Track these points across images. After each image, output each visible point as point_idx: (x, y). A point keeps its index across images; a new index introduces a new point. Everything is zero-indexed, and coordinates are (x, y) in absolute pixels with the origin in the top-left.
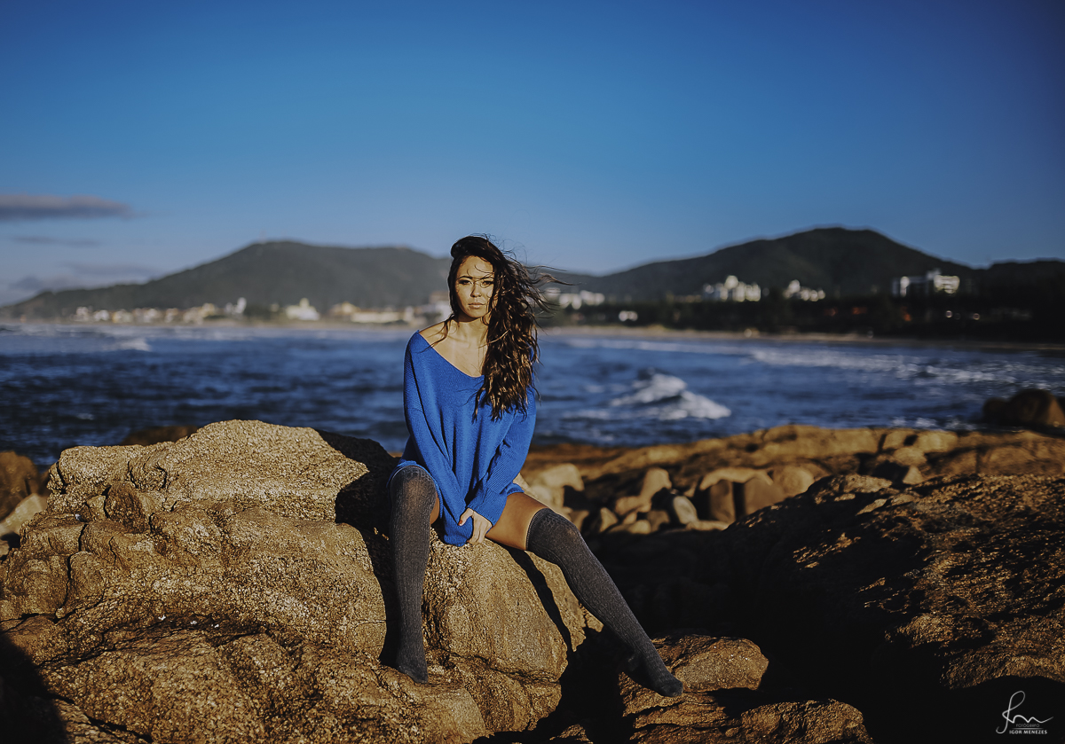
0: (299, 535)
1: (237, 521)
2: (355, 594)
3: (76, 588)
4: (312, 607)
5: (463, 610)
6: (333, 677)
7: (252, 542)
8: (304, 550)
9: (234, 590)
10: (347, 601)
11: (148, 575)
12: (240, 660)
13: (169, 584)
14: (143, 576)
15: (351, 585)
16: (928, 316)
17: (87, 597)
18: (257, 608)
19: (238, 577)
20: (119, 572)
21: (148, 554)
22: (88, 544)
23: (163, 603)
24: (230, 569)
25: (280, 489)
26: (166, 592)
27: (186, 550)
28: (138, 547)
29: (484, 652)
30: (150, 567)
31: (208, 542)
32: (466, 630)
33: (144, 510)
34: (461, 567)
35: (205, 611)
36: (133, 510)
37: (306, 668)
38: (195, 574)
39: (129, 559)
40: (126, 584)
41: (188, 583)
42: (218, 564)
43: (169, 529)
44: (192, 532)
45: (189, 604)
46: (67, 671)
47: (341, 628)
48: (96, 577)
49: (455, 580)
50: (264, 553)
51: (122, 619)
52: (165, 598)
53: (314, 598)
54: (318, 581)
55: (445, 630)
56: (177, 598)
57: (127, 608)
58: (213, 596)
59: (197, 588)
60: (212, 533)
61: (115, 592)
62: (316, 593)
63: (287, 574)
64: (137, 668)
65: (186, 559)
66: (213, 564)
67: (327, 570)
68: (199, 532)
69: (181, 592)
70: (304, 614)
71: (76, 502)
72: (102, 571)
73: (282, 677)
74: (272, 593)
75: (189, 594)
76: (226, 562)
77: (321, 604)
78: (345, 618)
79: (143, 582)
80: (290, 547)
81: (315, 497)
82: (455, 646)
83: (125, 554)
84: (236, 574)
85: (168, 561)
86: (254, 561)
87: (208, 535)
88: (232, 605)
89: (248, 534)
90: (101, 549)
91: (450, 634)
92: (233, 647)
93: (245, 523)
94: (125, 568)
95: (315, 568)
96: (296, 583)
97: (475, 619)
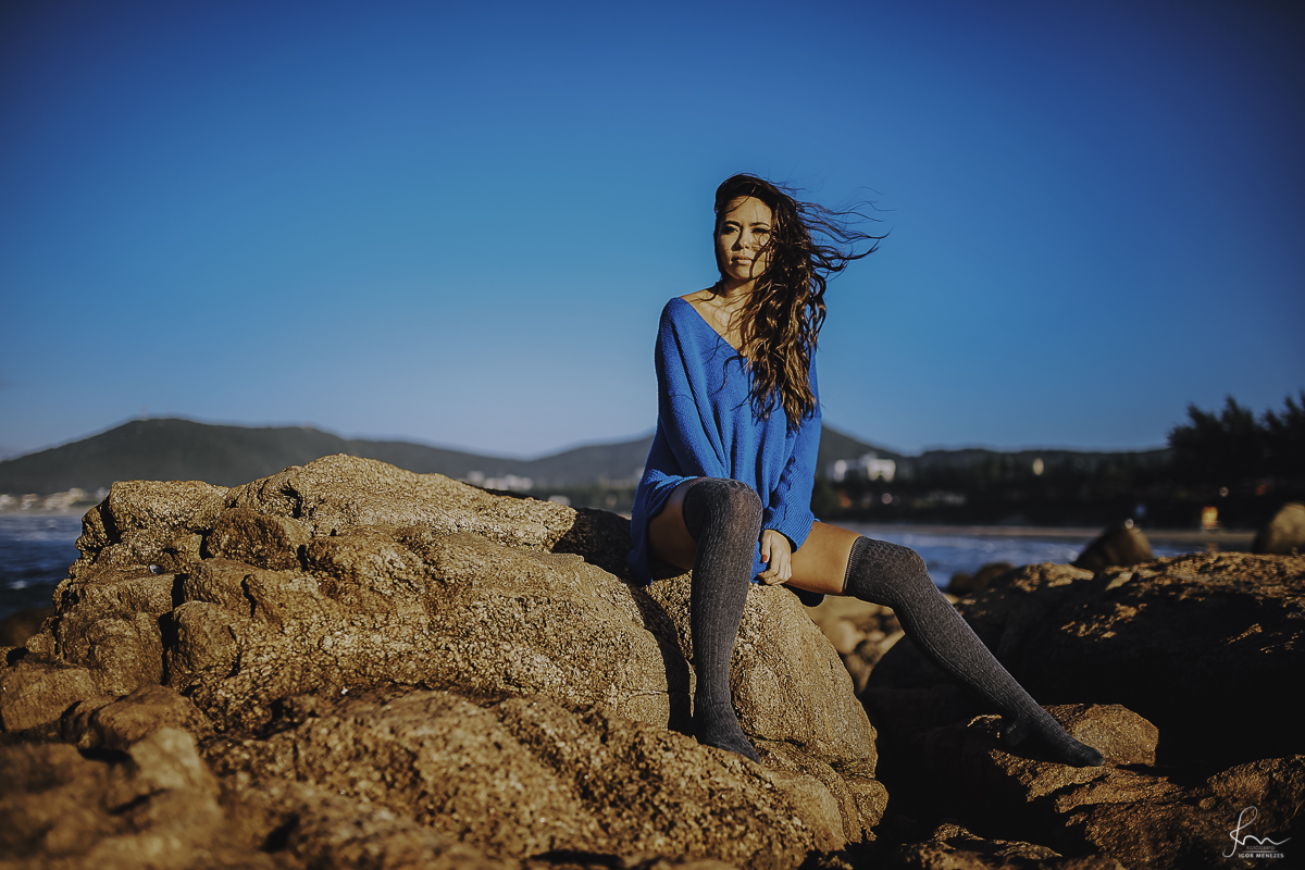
0: (542, 566)
1: (446, 546)
2: (626, 651)
3: (188, 655)
4: (567, 670)
5: (770, 674)
6: (666, 749)
7: (474, 576)
8: (552, 586)
9: (451, 646)
10: (615, 662)
11: (312, 629)
12: (520, 728)
13: (347, 641)
14: (304, 629)
15: (618, 638)
16: (867, 501)
17: (208, 668)
18: (492, 670)
19: (453, 629)
20: (262, 626)
21: (312, 596)
22: (201, 589)
23: (341, 669)
24: (438, 617)
25: (473, 520)
26: (345, 652)
27: (371, 589)
28: (294, 587)
29: (800, 733)
30: (315, 616)
31: (404, 577)
32: (776, 702)
33: (288, 539)
34: (755, 616)
35: (412, 678)
36: (263, 544)
37: (620, 739)
38: (387, 625)
39: (281, 605)
40: (275, 643)
41: (377, 638)
42: (420, 610)
43: (343, 558)
44: (380, 561)
45: (385, 670)
46: (254, 746)
47: (610, 700)
48: (223, 636)
49: (750, 633)
50: (494, 591)
51: (289, 688)
52: (344, 662)
53: (568, 657)
54: (572, 632)
55: (744, 702)
56: (363, 661)
57: (293, 674)
58: (421, 655)
59: (392, 645)
60: (410, 563)
61: (258, 655)
62: (571, 651)
63: (527, 622)
64: (380, 736)
65: (372, 601)
66: (412, 610)
67: (585, 617)
68: (391, 562)
69: (368, 651)
70: (559, 680)
71: (147, 548)
72: (234, 626)
73: (593, 751)
74: (513, 648)
75: (382, 655)
76: (432, 607)
77: (579, 667)
78: (613, 687)
79: (303, 640)
80: (532, 581)
81: (520, 534)
82: (762, 726)
83: (274, 598)
84: (449, 625)
85: (343, 607)
86: (479, 603)
87: (404, 567)
88: (451, 669)
89: (467, 563)
90: (226, 595)
91: (753, 708)
92: (502, 712)
93: (460, 549)
94: (273, 619)
95: (569, 613)
96: (540, 637)
97: (787, 684)
